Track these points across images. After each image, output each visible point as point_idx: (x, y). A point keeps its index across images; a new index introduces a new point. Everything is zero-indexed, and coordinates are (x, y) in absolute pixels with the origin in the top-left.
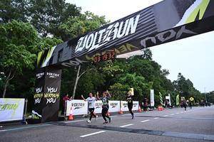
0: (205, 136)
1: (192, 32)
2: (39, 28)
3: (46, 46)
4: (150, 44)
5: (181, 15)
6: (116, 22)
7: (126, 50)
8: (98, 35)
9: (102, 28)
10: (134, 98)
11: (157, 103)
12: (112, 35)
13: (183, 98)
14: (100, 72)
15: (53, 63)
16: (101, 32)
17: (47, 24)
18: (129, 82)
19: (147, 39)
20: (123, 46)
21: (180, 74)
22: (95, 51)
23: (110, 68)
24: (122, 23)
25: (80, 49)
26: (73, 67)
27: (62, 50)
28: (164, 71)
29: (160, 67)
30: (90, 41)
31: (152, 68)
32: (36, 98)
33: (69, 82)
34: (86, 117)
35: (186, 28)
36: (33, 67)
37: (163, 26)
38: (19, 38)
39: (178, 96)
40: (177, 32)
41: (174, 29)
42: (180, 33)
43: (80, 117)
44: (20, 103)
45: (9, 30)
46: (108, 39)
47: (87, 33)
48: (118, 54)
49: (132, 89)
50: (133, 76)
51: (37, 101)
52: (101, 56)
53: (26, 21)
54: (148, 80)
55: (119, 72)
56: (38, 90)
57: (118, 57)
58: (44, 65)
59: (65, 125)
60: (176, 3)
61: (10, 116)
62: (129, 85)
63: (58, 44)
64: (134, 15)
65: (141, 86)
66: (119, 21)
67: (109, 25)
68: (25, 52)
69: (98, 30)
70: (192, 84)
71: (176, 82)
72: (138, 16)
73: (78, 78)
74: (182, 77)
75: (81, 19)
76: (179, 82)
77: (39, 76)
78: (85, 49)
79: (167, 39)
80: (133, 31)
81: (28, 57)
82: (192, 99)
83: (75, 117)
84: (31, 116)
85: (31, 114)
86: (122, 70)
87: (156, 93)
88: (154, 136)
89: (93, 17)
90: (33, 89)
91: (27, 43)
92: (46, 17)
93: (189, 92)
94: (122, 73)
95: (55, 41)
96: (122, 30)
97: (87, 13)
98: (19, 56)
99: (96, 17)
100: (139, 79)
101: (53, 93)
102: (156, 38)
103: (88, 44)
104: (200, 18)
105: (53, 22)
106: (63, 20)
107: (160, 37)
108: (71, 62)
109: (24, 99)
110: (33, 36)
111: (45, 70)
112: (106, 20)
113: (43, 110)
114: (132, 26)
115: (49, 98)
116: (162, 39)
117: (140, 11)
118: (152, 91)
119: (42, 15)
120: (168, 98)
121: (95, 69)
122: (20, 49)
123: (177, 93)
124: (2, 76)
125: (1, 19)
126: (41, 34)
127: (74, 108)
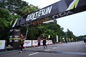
1: (72, 13)
2: (11, 11)
3: (14, 18)
4: (56, 17)
5: (68, 6)
7: (47, 20)
8: (36, 14)
9: (37, 11)
10: (50, 39)
11: (59, 41)
12: (41, 14)
13: (69, 39)
15: (17, 25)
19: (55, 15)
20: (46, 18)
21: (68, 29)
22: (34, 21)
23: (40, 27)
24: (45, 9)
25: (28, 20)
26: (25, 27)
27: (21, 20)
28: (62, 28)
29: (60, 26)
30: (32, 16)
31: (57, 27)
32: (10, 40)
34: (31, 47)
37: (61, 10)
39: (67, 38)
40: (67, 13)
42: (68, 13)
43: (28, 47)
44: (3, 42)
47: (31, 13)
48: (44, 22)
49: (49, 35)
50: (50, 30)
51: (11, 41)
52: (37, 23)
54: (55, 32)
56: (11, 37)
57: (43, 23)
58: (13, 26)
60: (66, 1)
62: (48, 34)
63: (19, 18)
64: (50, 6)
68: (5, 21)
69: (35, 12)
70: (72, 33)
71: (66, 32)
73: (27, 31)
74: (69, 30)
75: (28, 7)
76: (68, 32)
77: (11, 31)
78: (30, 20)
79: (63, 15)
80: (49, 12)
81: (6, 23)
82: (72, 39)
83: (27, 47)
85: (8, 46)
86: (45, 28)
87: (59, 37)
88: (58, 54)
89: (33, 6)
90: (9, 36)
91: (6, 17)
92: (14, 6)
93: (71, 36)
94: (45, 29)
95: (18, 16)
96: (45, 12)
97: (31, 5)
98: (2, 23)
99: (35, 6)
100: (52, 32)
101: (17, 38)
102: (59, 15)
103: (31, 17)
104: (75, 7)
105: (17, 8)
106: (21, 8)
108: (25, 25)
110: (8, 14)
111: (14, 28)
112: (39, 8)
113: (13, 45)
115: (15, 40)
117: (52, 5)
118: (57, 36)
119: (12, 6)
120: (63, 39)
121: (35, 28)
122: (3, 20)
123: (67, 37)
126: (12, 14)
127: (26, 43)
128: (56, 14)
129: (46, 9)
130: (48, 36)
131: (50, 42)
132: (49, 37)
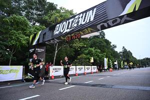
0: (140, 87)
1: (131, 19)
2: (30, 19)
3: (35, 31)
4: (103, 28)
5: (124, 8)
7: (87, 32)
9: (71, 18)
10: (93, 64)
11: (109, 67)
12: (78, 22)
13: (126, 63)
14: (71, 47)
15: (40, 42)
16: (71, 21)
17: (35, 16)
18: (90, 53)
19: (101, 24)
20: (86, 29)
21: (124, 47)
22: (67, 34)
23: (77, 45)
26: (53, 44)
27: (45, 33)
28: (113, 45)
30: (63, 27)
31: (105, 44)
33: (50, 54)
35: (127, 17)
36: (27, 46)
37: (112, 15)
39: (122, 62)
41: (119, 17)
43: (59, 77)
44: (20, 68)
45: (11, 22)
46: (76, 25)
47: (61, 22)
48: (82, 35)
49: (92, 58)
50: (93, 49)
52: (71, 37)
53: (22, 15)
54: (103, 52)
55: (83, 47)
57: (82, 37)
58: (34, 43)
59: (49, 82)
61: (14, 77)
62: (90, 55)
63: (43, 29)
64: (92, 9)
65: (98, 56)
66: (83, 13)
67: (76, 16)
68: (22, 35)
69: (68, 19)
70: (131, 54)
71: (121, 52)
72: (95, 9)
73: (56, 52)
74: (125, 49)
75: (57, 13)
76: (123, 53)
77: (31, 51)
78: (60, 32)
79: (115, 24)
80: (92, 19)
81: (24, 39)
82: (131, 64)
83: (56, 77)
86: (86, 46)
88: (107, 88)
89: (65, 10)
90: (28, 59)
91: (23, 30)
92: (34, 12)
93: (130, 59)
95: (41, 28)
96: (85, 19)
97: (61, 8)
98: (18, 38)
99: (67, 10)
100: (96, 51)
102: (108, 24)
105: (39, 15)
106: (45, 14)
107: (110, 22)
108: (52, 41)
109: (22, 66)
110: (26, 25)
111: (35, 47)
117: (96, 6)
119: (32, 11)
120: (116, 63)
121: (68, 45)
122: (18, 34)
123: (122, 60)
124: (8, 51)
125: (5, 14)
126: (32, 23)
127: (54, 71)
128: (103, 22)
130: (90, 59)
131: (93, 69)
132: (92, 61)
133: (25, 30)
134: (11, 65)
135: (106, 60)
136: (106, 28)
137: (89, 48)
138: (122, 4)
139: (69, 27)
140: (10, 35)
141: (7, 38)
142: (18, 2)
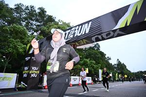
1: (123, 33)
2: (29, 29)
4: (98, 40)
5: (116, 23)
6: (76, 26)
7: (83, 43)
9: (68, 30)
10: (88, 75)
12: (74, 34)
16: (67, 32)
17: (35, 27)
18: (85, 64)
20: (81, 41)
21: (118, 60)
24: (80, 27)
27: (43, 43)
28: (108, 57)
29: (106, 55)
31: (100, 55)
32: (24, 74)
35: (120, 31)
38: (17, 35)
39: (117, 74)
41: (112, 31)
42: (116, 34)
44: (14, 76)
45: (10, 30)
46: (72, 36)
48: (78, 46)
49: (87, 69)
51: (25, 75)
53: (22, 25)
54: (97, 63)
56: (26, 68)
57: (78, 47)
58: (31, 52)
59: (42, 92)
61: (7, 85)
62: (85, 66)
63: (40, 39)
65: (93, 67)
66: (79, 25)
67: (72, 28)
68: (19, 44)
69: (65, 31)
70: (126, 67)
71: (116, 65)
72: (90, 23)
74: (119, 62)
75: (55, 24)
76: (118, 65)
77: (27, 59)
81: (21, 47)
82: (126, 76)
84: (20, 86)
85: (20, 84)
86: (81, 57)
89: (63, 23)
90: (23, 67)
91: (21, 38)
92: (34, 22)
93: (124, 72)
95: (39, 37)
96: (80, 31)
97: (59, 20)
98: (15, 46)
99: (65, 23)
100: (91, 63)
101: (36, 70)
102: (102, 36)
105: (38, 26)
106: (44, 25)
107: (104, 35)
110: (25, 34)
111: (31, 55)
112: (71, 25)
113: (28, 82)
114: (86, 29)
115: (32, 74)
116: (105, 37)
119: (31, 22)
122: (16, 42)
123: (116, 72)
124: (4, 59)
125: (6, 24)
126: (30, 33)
129: (82, 27)
130: (85, 70)
133: (23, 39)
134: (5, 72)
135: (100, 71)
136: (101, 40)
137: (85, 59)
138: (114, 19)
139: (66, 38)
140: (8, 42)
141: (5, 45)
142: (19, 13)
